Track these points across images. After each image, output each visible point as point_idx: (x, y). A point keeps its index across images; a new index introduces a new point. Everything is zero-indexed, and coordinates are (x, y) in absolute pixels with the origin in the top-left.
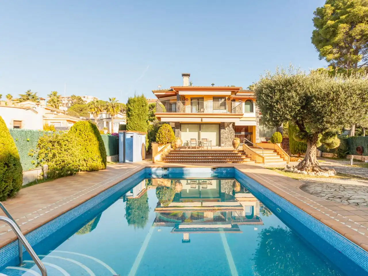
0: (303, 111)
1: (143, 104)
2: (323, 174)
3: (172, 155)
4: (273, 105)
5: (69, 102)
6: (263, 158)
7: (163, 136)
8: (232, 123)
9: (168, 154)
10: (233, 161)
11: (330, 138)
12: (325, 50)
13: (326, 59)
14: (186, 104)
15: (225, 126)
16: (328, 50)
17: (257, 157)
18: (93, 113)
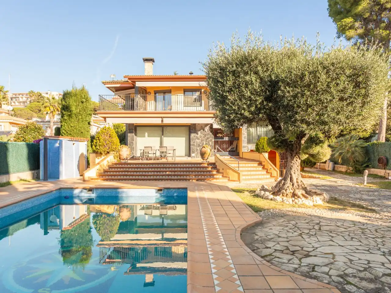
0: (267, 105)
1: (83, 100)
2: (304, 202)
3: (113, 170)
4: (225, 95)
5: (28, 100)
6: (239, 174)
7: (101, 144)
8: (209, 125)
9: (107, 168)
10: (197, 178)
11: (316, 147)
12: (344, 24)
13: (346, 36)
14: (148, 99)
15: (196, 129)
16: (348, 24)
17: (230, 172)
18: (49, 112)
